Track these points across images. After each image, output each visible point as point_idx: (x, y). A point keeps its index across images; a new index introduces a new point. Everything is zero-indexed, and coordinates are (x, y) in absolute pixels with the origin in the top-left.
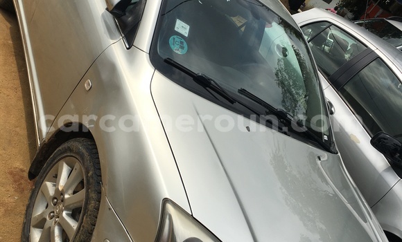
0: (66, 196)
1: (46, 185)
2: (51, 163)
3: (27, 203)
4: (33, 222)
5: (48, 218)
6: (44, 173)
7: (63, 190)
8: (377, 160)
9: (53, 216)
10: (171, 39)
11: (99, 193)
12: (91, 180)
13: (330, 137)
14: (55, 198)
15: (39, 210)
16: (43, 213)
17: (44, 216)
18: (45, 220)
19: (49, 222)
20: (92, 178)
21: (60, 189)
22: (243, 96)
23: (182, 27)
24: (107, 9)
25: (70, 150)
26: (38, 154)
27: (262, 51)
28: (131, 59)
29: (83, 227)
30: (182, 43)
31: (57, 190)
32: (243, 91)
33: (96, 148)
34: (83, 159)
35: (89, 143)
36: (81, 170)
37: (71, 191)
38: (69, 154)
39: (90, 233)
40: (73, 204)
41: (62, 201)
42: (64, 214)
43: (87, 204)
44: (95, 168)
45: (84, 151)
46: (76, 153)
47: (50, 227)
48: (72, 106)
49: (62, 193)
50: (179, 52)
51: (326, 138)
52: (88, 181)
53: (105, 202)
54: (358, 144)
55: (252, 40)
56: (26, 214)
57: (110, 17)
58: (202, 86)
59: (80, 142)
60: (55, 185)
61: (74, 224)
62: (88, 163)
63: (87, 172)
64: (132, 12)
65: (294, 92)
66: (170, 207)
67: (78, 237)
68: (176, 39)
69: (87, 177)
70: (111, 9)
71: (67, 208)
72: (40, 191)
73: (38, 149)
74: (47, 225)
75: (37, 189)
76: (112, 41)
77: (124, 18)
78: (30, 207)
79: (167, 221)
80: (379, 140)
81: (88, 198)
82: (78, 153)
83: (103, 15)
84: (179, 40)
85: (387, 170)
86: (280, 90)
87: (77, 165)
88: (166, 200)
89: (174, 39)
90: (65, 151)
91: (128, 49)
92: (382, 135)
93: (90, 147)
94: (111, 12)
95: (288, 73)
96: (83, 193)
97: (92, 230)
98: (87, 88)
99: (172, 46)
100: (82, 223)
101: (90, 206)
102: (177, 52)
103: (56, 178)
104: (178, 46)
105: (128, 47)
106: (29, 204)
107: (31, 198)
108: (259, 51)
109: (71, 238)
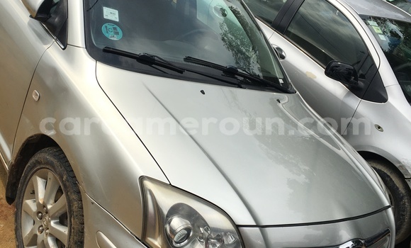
0: (49, 207)
1: (27, 204)
2: (24, 182)
3: (14, 227)
4: (25, 242)
5: (38, 234)
6: (21, 193)
7: (44, 202)
8: (336, 88)
9: (43, 229)
10: (103, 28)
11: (79, 192)
12: (67, 184)
13: (285, 79)
14: (40, 212)
15: (28, 229)
16: (32, 230)
17: (35, 233)
18: (36, 236)
19: (41, 237)
20: (68, 181)
21: (41, 202)
22: (190, 63)
23: (111, 14)
24: (31, 16)
25: (39, 163)
26: (9, 177)
27: (201, 18)
28: (71, 59)
29: (73, 228)
30: (115, 29)
31: (39, 205)
32: (188, 59)
33: (63, 153)
34: (53, 167)
35: (55, 150)
36: (55, 178)
37: (52, 201)
38: (39, 167)
39: (82, 232)
40: (57, 211)
41: (47, 213)
42: (52, 223)
43: (70, 206)
44: (67, 171)
45: (52, 159)
46: (44, 164)
47: (43, 241)
48: (28, 121)
49: (44, 206)
50: (115, 38)
51: (281, 81)
52: (65, 185)
53: (86, 198)
54: (315, 79)
55: (187, 9)
56: (16, 237)
57: (36, 23)
58: (147, 64)
59: (46, 152)
60: (35, 201)
61: (64, 230)
62: (60, 169)
63: (61, 177)
64: (56, 13)
65: (244, 50)
66: (148, 184)
67: (71, 240)
68: (109, 27)
69: (63, 182)
70: (35, 15)
71: (53, 218)
72: (23, 211)
73: (7, 172)
74: (39, 240)
75: (20, 210)
76: (46, 47)
77: (50, 20)
78: (18, 230)
79: (149, 197)
80: (332, 69)
81: (70, 202)
82: (47, 163)
83: (29, 24)
84: (111, 27)
85: (347, 95)
86: (230, 53)
87: (50, 175)
88: (142, 178)
89: (106, 27)
90: (34, 165)
91: (64, 49)
92: (333, 64)
93: (57, 154)
94: (36, 18)
95: (233, 35)
96: (63, 199)
97: (83, 229)
98: (36, 99)
99: (106, 35)
100: (71, 225)
101: (74, 208)
102: (112, 39)
103: (34, 193)
104: (113, 33)
105: (63, 47)
106: (16, 227)
107: (16, 221)
108: (198, 18)
109: (66, 243)
